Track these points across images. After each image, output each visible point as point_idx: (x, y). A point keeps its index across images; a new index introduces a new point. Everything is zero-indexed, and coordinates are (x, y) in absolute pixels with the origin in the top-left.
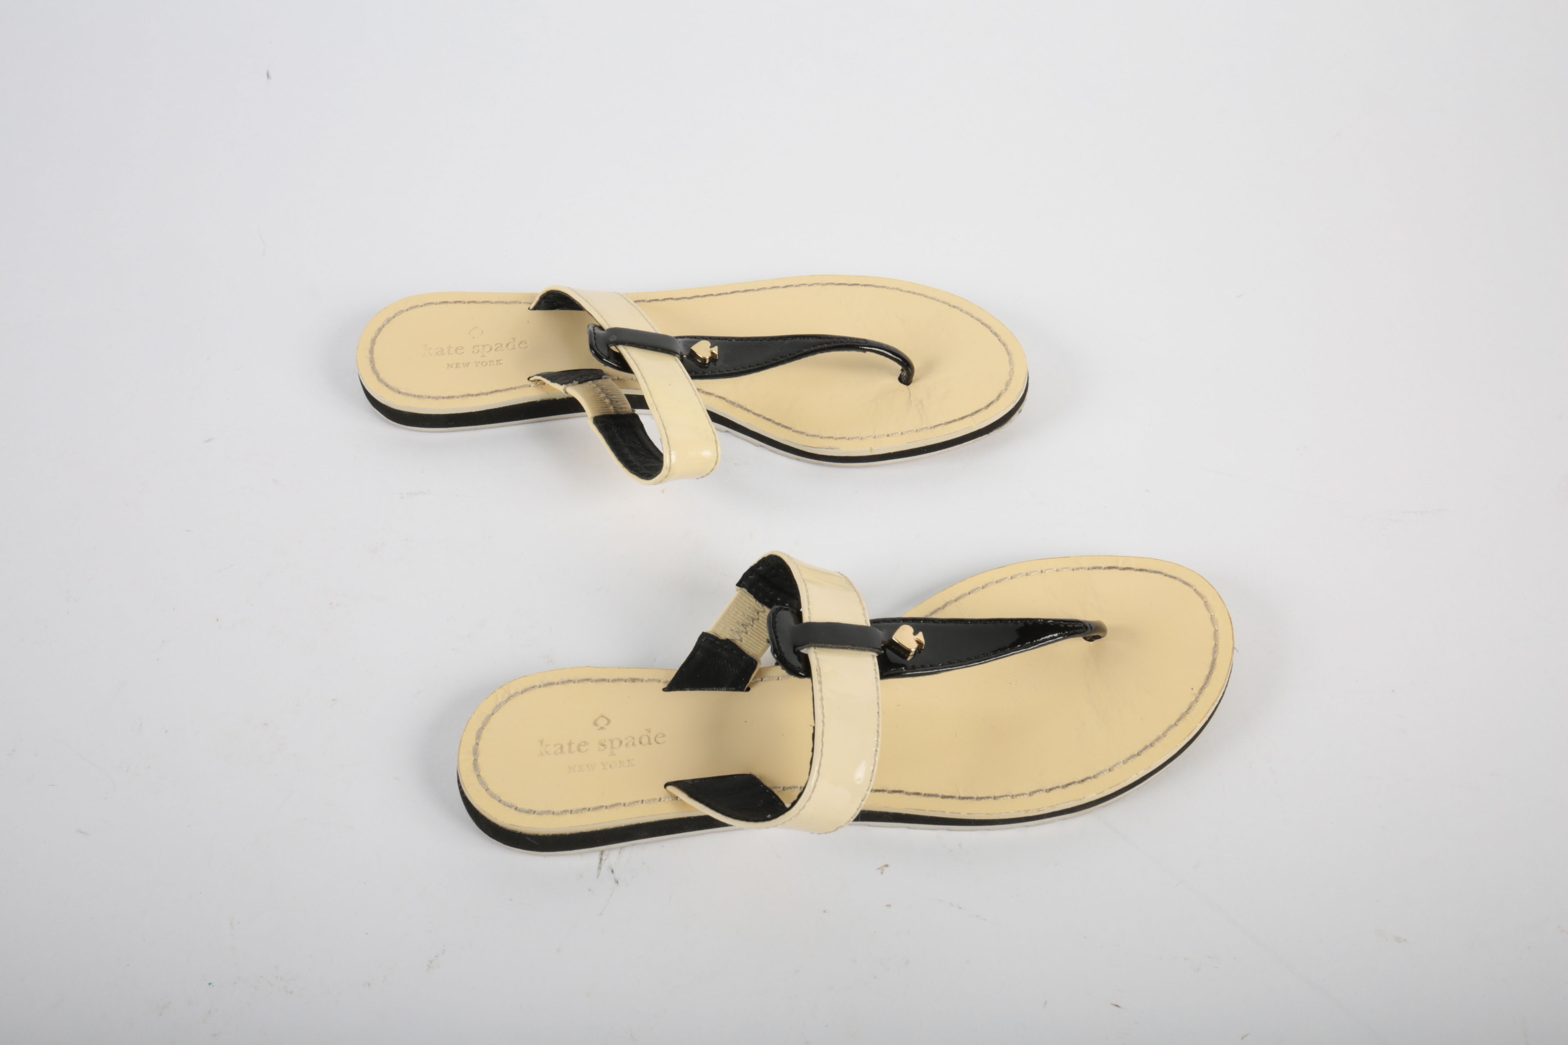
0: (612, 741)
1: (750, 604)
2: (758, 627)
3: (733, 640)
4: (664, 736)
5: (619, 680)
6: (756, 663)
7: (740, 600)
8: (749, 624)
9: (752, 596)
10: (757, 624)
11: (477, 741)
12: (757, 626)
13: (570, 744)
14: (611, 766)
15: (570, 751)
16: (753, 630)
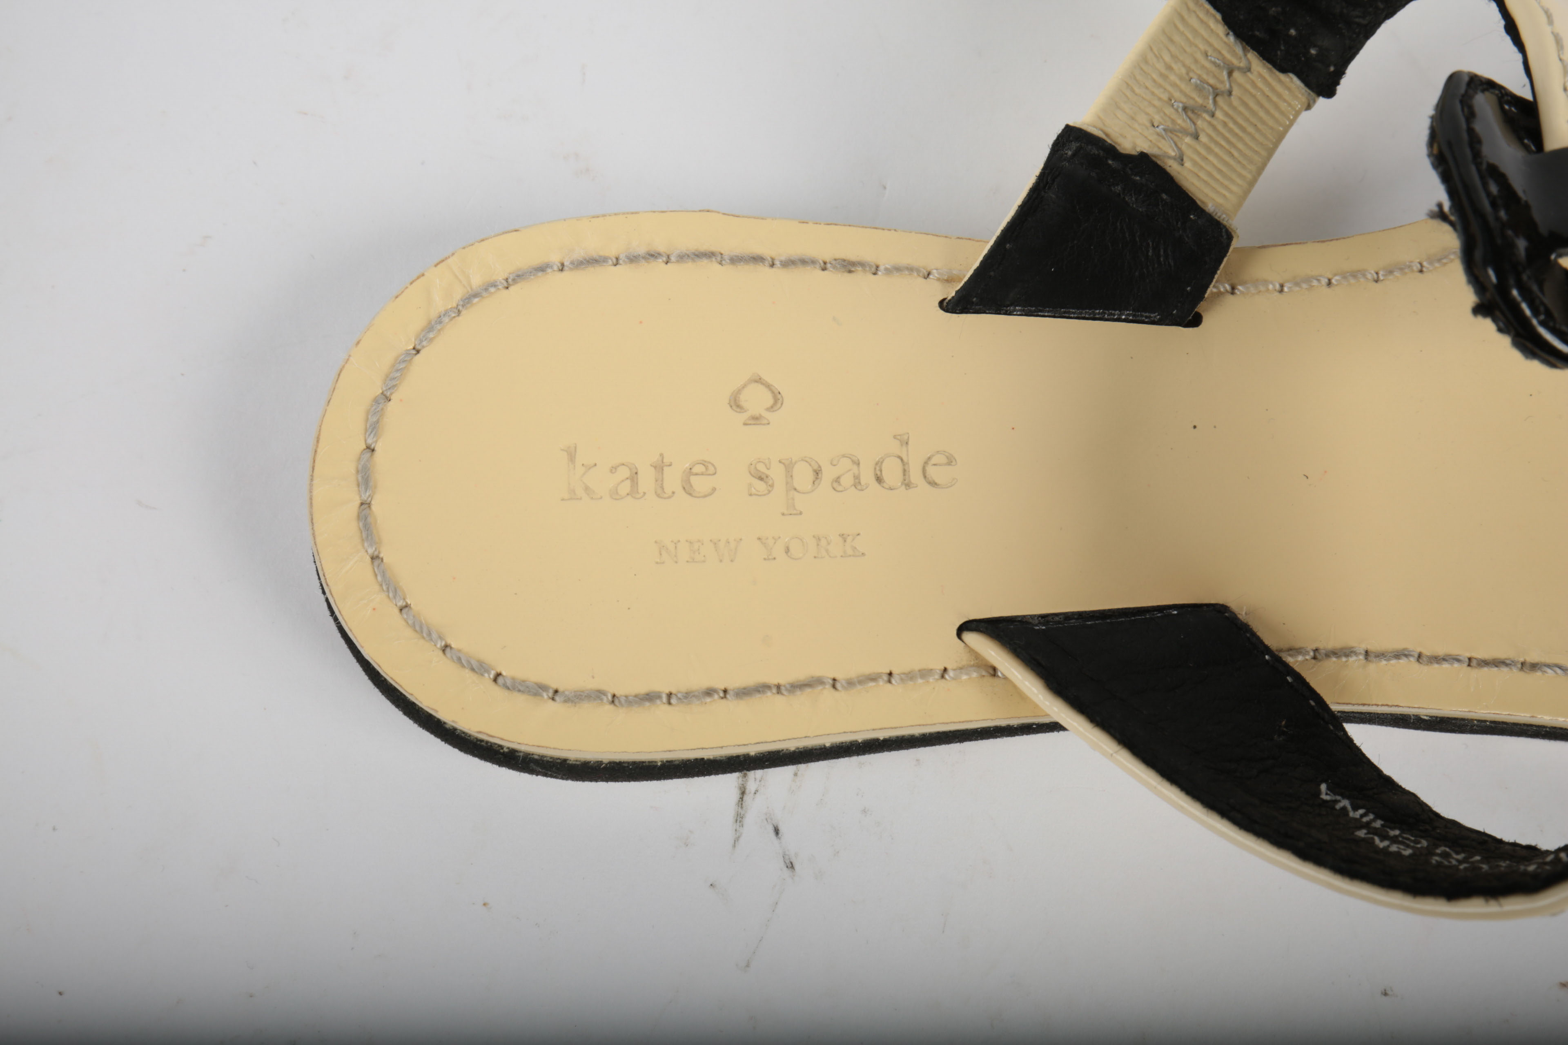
0: (789, 467)
1: (1210, 45)
2: (1226, 120)
3: (1155, 156)
4: (950, 461)
5: (804, 262)
6: (1230, 237)
7: (1181, 27)
8: (1204, 108)
9: (1219, 16)
10: (1226, 108)
11: (369, 441)
12: (1227, 114)
13: (660, 467)
14: (787, 550)
15: (660, 492)
16: (1214, 128)
